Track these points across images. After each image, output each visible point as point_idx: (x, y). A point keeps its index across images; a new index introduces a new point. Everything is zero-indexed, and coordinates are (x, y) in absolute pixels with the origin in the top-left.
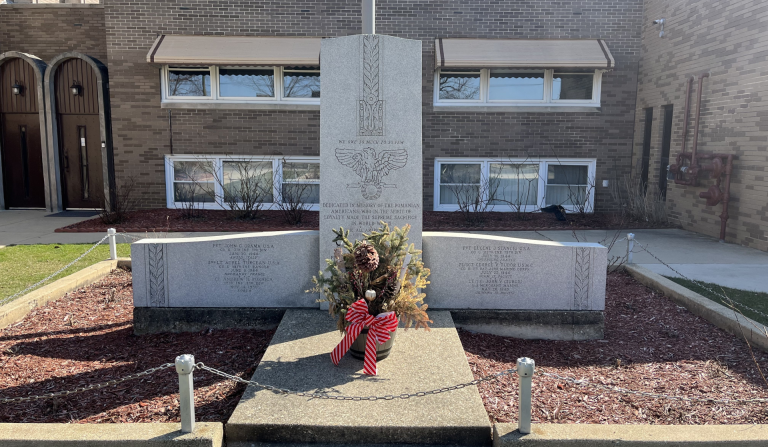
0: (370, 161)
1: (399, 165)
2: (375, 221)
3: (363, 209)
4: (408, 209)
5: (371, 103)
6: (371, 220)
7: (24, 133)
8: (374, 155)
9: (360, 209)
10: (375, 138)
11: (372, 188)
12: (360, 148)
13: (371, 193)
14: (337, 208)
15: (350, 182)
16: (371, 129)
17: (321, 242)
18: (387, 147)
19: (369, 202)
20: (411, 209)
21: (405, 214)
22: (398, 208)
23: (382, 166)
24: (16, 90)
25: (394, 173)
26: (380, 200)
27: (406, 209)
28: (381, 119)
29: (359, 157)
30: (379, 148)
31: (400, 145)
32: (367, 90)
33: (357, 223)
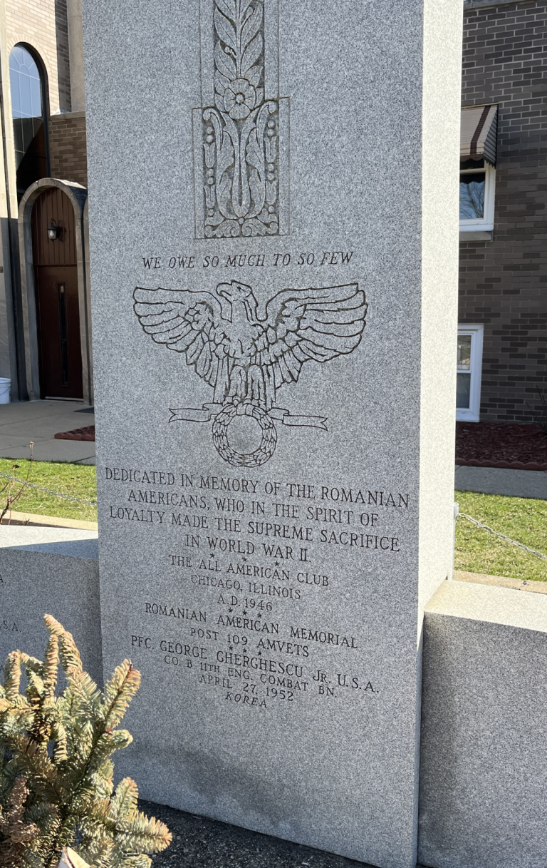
0: (239, 331)
1: (338, 343)
2: (256, 539)
3: (220, 494)
4: (367, 508)
5: (238, 112)
6: (243, 535)
7: (63, 294)
8: (250, 312)
9: (213, 495)
10: (254, 245)
11: (246, 426)
12: (207, 281)
13: (241, 444)
14: (144, 487)
15: (179, 402)
16: (239, 210)
17: (104, 587)
18: (294, 276)
19: (236, 473)
20: (381, 511)
21: (355, 527)
22: (331, 505)
23: (276, 349)
24: (51, 234)
25: (315, 375)
26: (272, 470)
27: (358, 509)
28: (272, 170)
29: (205, 315)
30: (267, 281)
31: (340, 269)
32: (226, 65)
33: (203, 540)
